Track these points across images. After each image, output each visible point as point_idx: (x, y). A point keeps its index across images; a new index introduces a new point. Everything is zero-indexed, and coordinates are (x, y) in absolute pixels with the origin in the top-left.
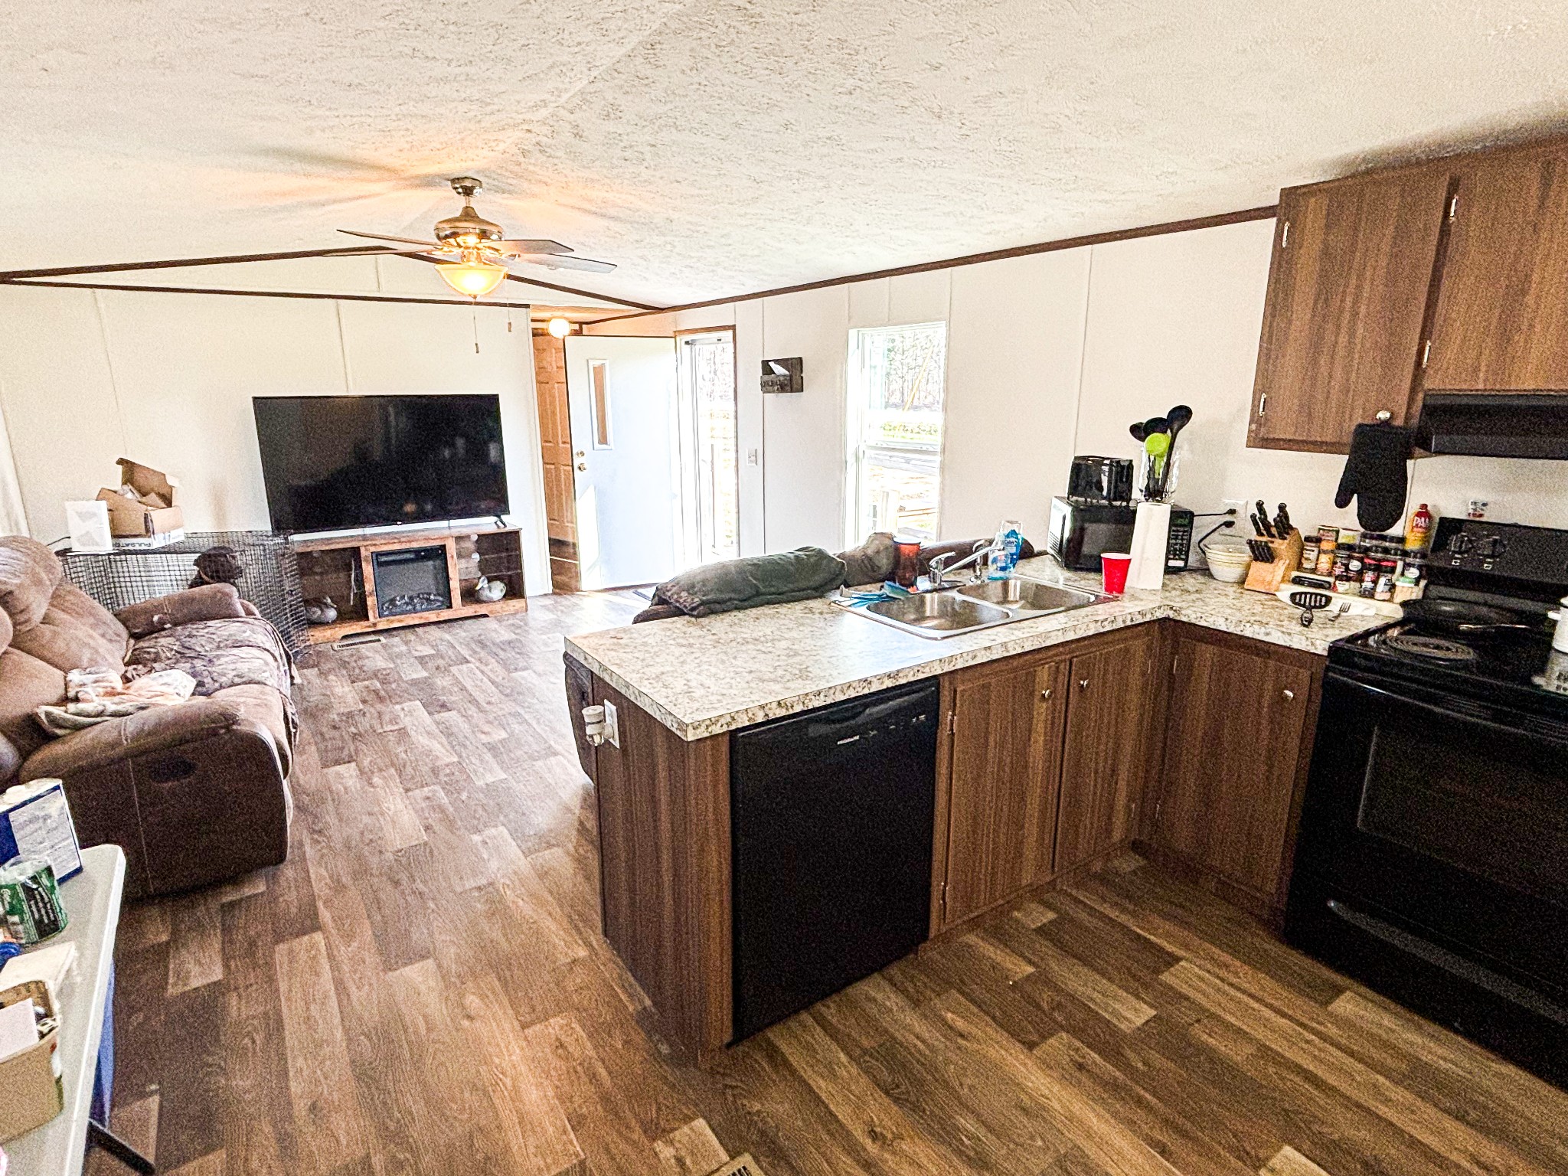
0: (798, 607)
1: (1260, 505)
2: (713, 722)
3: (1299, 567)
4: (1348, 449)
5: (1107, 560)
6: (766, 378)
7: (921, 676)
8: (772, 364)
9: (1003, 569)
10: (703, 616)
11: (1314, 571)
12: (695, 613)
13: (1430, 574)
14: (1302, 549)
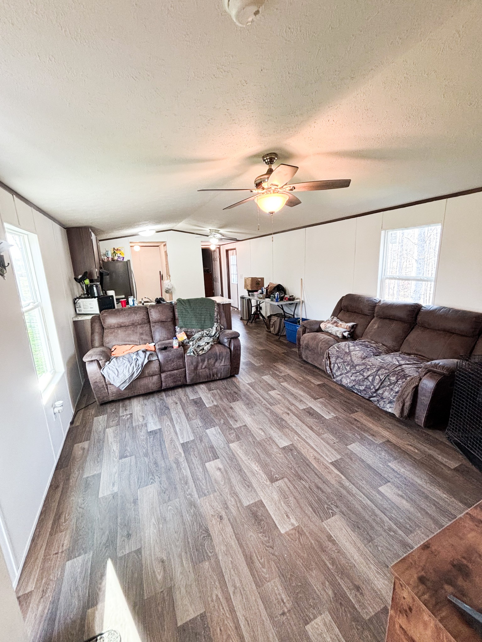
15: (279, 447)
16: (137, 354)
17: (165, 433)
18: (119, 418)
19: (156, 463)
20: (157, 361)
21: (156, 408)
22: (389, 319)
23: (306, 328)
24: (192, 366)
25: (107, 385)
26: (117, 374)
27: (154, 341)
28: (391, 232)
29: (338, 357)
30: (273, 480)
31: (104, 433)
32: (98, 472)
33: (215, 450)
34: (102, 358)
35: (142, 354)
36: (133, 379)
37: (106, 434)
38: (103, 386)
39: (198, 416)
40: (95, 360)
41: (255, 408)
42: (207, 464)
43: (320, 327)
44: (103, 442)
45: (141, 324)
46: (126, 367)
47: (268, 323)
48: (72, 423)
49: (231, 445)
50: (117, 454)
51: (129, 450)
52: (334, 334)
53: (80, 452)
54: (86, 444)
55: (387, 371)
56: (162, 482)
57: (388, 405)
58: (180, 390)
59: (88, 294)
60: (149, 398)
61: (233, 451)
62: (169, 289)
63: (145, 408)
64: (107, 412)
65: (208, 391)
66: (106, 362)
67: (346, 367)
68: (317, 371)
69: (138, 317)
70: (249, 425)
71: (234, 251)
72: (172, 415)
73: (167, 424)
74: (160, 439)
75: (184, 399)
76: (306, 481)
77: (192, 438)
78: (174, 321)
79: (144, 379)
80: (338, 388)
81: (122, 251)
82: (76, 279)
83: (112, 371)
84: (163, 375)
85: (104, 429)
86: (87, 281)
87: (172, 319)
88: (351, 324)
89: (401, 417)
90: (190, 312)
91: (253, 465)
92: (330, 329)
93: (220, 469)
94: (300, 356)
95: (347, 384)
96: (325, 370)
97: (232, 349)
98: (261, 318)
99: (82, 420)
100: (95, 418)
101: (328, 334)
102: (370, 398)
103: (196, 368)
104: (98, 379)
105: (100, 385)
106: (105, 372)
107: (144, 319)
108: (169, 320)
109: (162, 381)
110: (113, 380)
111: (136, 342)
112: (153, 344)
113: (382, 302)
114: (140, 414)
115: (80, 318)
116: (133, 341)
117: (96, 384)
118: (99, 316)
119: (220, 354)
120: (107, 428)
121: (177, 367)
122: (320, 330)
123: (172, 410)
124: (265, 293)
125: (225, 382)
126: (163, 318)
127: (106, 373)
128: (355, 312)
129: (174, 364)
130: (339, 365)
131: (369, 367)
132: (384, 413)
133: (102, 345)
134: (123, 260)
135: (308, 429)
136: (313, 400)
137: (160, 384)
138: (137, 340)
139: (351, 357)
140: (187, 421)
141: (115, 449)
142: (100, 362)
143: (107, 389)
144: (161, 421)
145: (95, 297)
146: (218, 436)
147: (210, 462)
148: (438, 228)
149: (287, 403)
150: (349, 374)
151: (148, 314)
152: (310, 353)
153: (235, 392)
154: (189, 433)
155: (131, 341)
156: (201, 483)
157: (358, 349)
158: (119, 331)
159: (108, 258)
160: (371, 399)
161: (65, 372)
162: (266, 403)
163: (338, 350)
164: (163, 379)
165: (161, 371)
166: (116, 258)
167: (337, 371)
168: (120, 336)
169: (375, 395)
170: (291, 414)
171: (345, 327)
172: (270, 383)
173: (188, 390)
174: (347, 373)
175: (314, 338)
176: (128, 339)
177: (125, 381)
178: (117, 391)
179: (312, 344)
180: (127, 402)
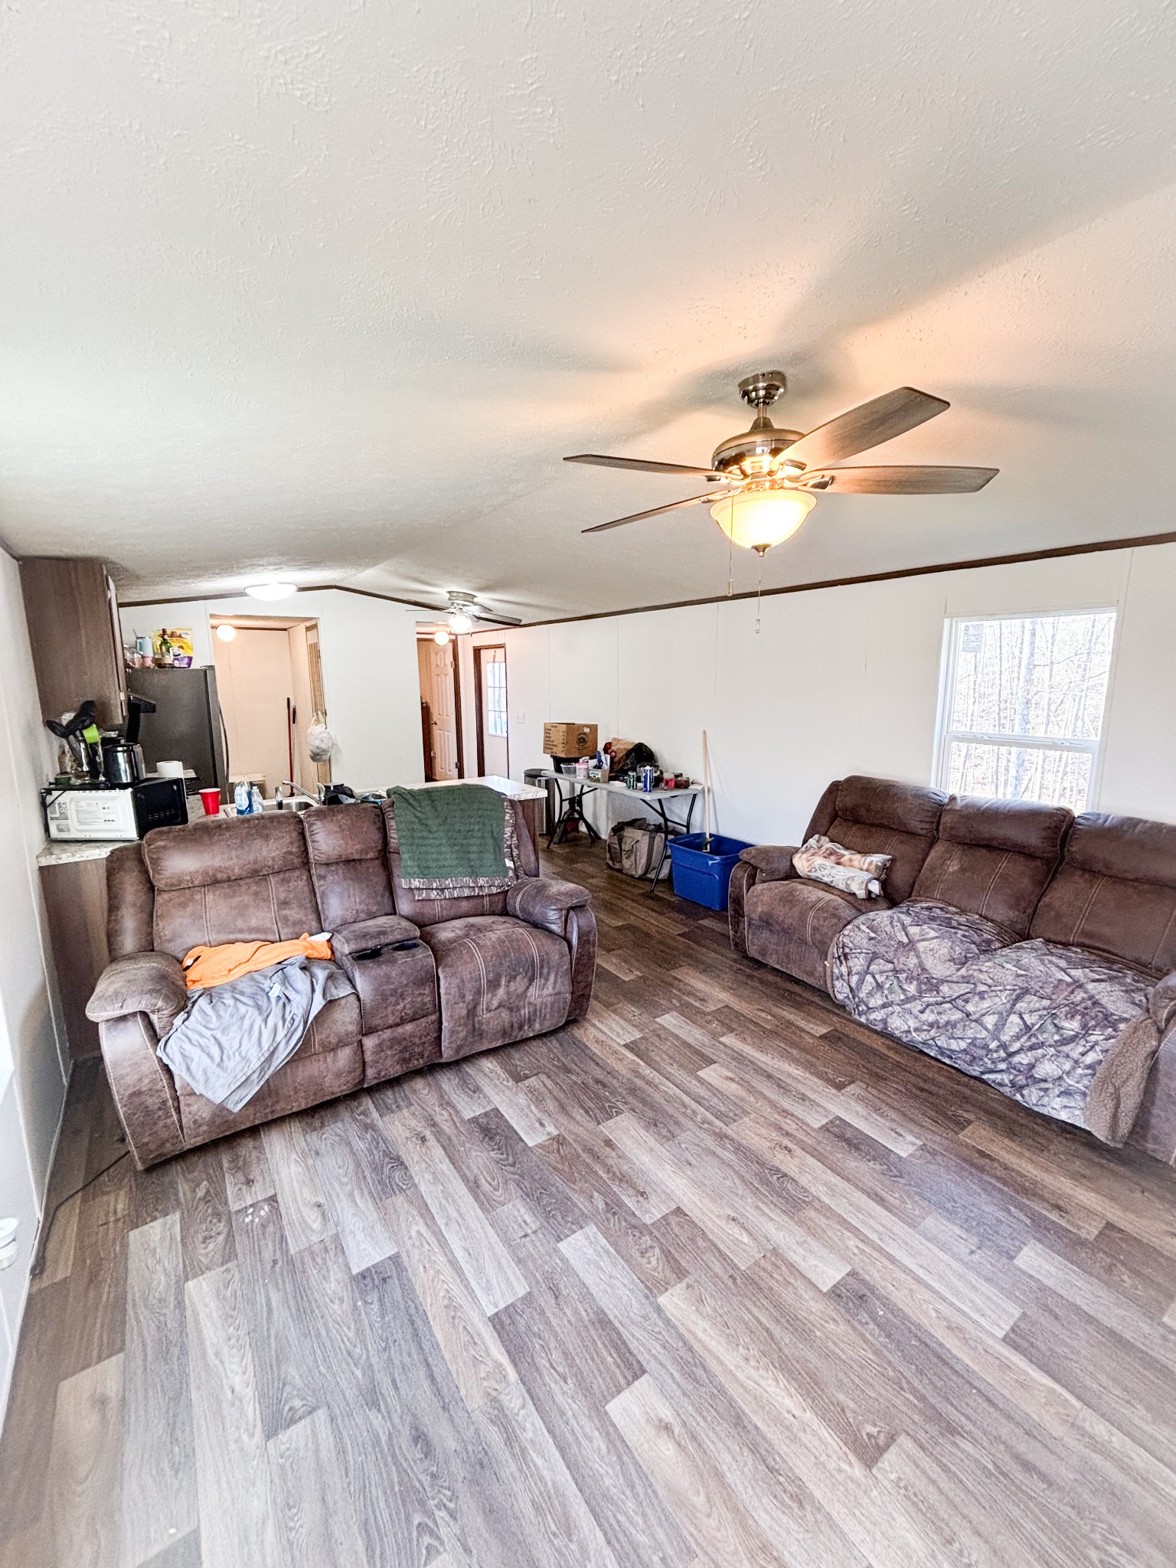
15: (820, 1291)
16: (286, 981)
17: (421, 1279)
18: (229, 1221)
19: (419, 1437)
20: (353, 998)
21: (358, 1165)
22: (985, 846)
23: (755, 868)
24: (461, 1005)
25: (176, 1099)
26: (217, 1059)
27: (326, 925)
28: (964, 624)
29: (874, 957)
30: (870, 1453)
31: (180, 1304)
32: (186, 1530)
33: (618, 1333)
34: (160, 1004)
35: (300, 980)
36: (272, 1069)
37: (189, 1313)
38: (164, 1102)
39: (512, 1186)
40: (134, 1014)
41: (682, 1136)
42: (613, 1408)
43: (793, 866)
44: (184, 1351)
45: (282, 871)
46: (252, 1026)
47: (617, 846)
48: (39, 1268)
49: (662, 1300)
50: (252, 1411)
51: (298, 1381)
52: (842, 887)
53: (90, 1422)
54: (107, 1375)
55: (1046, 1003)
56: (470, 1542)
57: (1058, 1099)
58: (419, 1084)
59: (94, 772)
60: (323, 1125)
61: (682, 1330)
62: (324, 751)
63: (319, 1167)
64: (178, 1200)
65: (511, 1083)
66: (177, 1014)
67: (906, 987)
68: (797, 989)
69: (273, 850)
70: (694, 1213)
71: (500, 651)
72: (423, 1188)
73: (414, 1234)
74: (407, 1308)
75: (442, 1117)
76: (975, 1442)
77: (522, 1289)
78: (385, 856)
79: (308, 1062)
80: (878, 1044)
81: (188, 639)
82: (51, 725)
83: (198, 1051)
84: (370, 1043)
85: (177, 1282)
86: (92, 734)
87: (380, 851)
88: (878, 859)
89: (1113, 1139)
90: (434, 828)
91: (771, 1389)
92: (826, 872)
93: (667, 1428)
94: (740, 947)
95: (909, 1032)
96: (831, 993)
97: (575, 941)
98: (583, 828)
99: (81, 1249)
100: (134, 1235)
101: (822, 886)
102: (982, 1073)
103: (472, 1012)
104: (146, 1081)
105: (152, 1102)
106: (174, 1052)
107: (291, 853)
108: (371, 855)
109: (364, 1063)
110: (202, 1080)
111: (265, 931)
112: (326, 936)
113: (959, 804)
114: (307, 1194)
115: (65, 857)
116: (257, 930)
117: (137, 1100)
118: (140, 846)
119: (542, 961)
120: (187, 1279)
121: (415, 1013)
122: (792, 874)
123: (414, 1169)
124: (606, 766)
125: (553, 1043)
126: (353, 849)
127: (178, 1058)
128: (881, 826)
129: (405, 1006)
130: (880, 979)
131: (981, 988)
132: (1039, 1121)
133: (148, 947)
134: (189, 664)
135: (872, 1204)
136: (833, 1091)
137: (358, 1072)
138: (269, 925)
139: (918, 957)
140: (479, 1211)
141: (237, 1381)
142: (154, 1018)
143: (178, 1111)
144: (387, 1219)
145: (124, 787)
146: (606, 1264)
147: (622, 1395)
148: (1106, 622)
149: (767, 1110)
150: (916, 1007)
151: (304, 838)
152: (775, 939)
153: (598, 1082)
154: (504, 1261)
155: (251, 930)
156: (621, 1518)
157: (933, 934)
158: (210, 897)
159: (143, 657)
160: (985, 1077)
161: (15, 1071)
162: (709, 1116)
163: (873, 935)
164: (368, 1057)
165: (367, 1030)
166: (169, 659)
167: (870, 994)
168: (211, 913)
169: (1003, 1066)
170: (798, 1152)
171: (865, 867)
172: (691, 1041)
173: (448, 1082)
174: (908, 1000)
175: (789, 900)
176: (240, 923)
177: (247, 1079)
178: (214, 1115)
179: (786, 915)
180: (246, 1147)
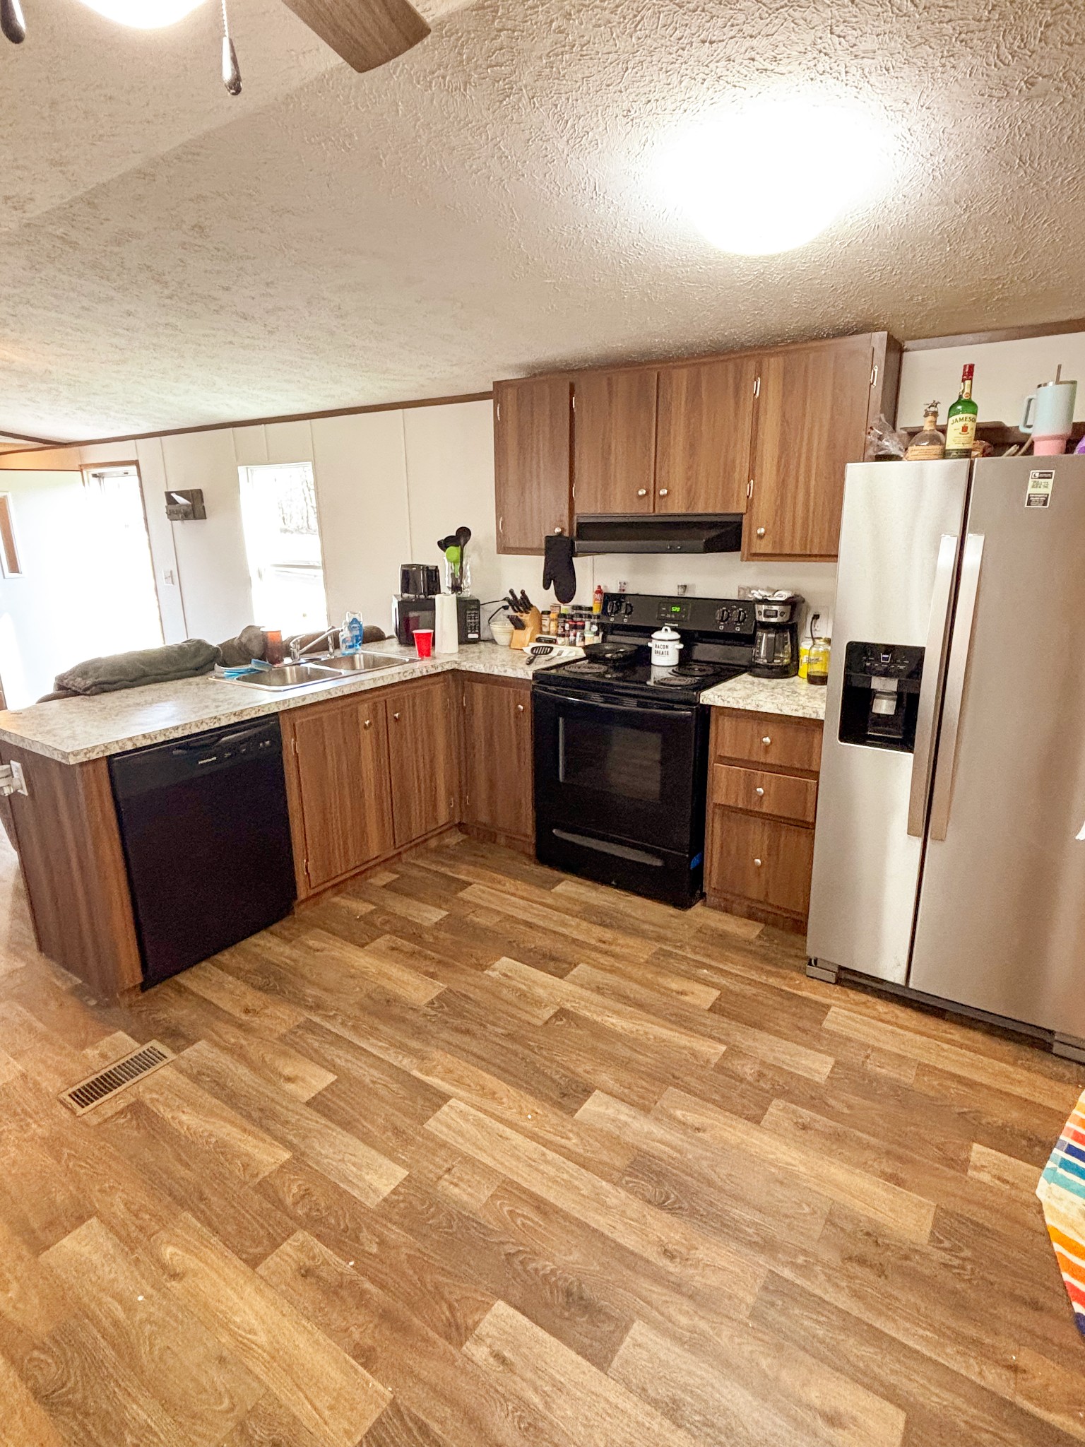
0: (180, 682)
1: (512, 592)
2: (89, 751)
3: (541, 632)
4: (543, 552)
5: (418, 635)
6: (172, 507)
7: (262, 714)
8: (174, 495)
9: (351, 647)
10: (96, 694)
11: (548, 633)
12: (88, 692)
13: (605, 629)
14: (541, 620)
